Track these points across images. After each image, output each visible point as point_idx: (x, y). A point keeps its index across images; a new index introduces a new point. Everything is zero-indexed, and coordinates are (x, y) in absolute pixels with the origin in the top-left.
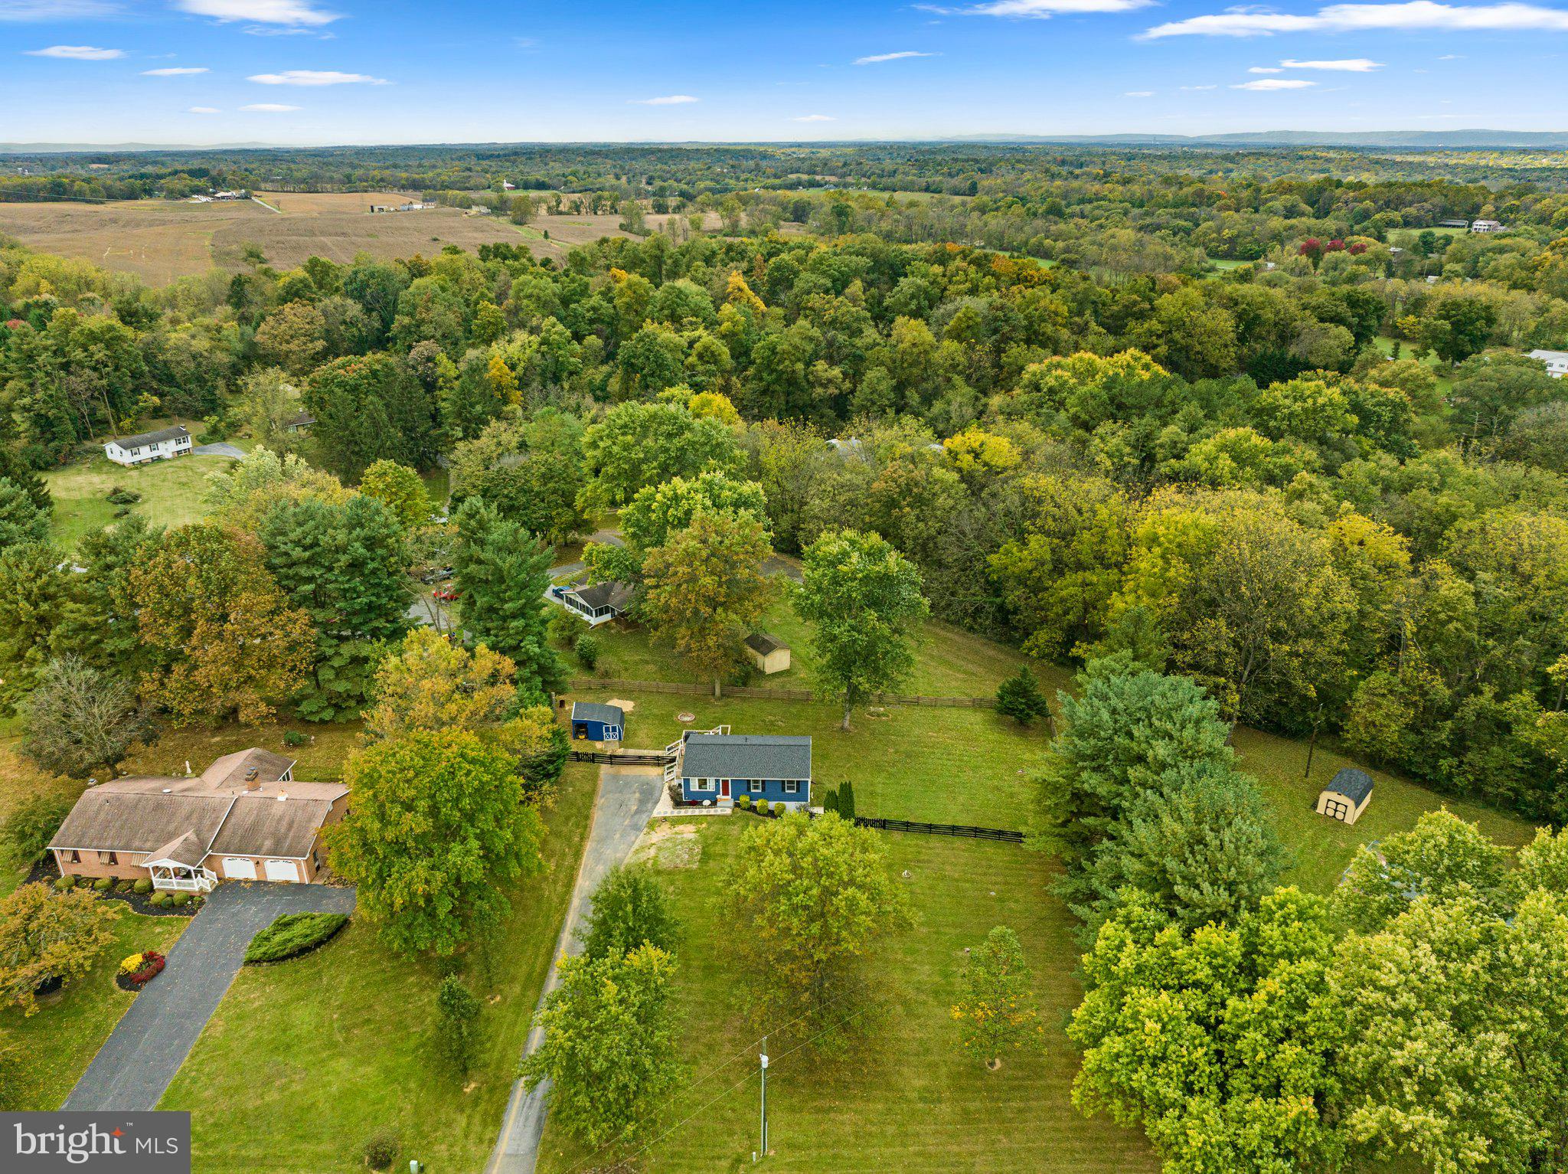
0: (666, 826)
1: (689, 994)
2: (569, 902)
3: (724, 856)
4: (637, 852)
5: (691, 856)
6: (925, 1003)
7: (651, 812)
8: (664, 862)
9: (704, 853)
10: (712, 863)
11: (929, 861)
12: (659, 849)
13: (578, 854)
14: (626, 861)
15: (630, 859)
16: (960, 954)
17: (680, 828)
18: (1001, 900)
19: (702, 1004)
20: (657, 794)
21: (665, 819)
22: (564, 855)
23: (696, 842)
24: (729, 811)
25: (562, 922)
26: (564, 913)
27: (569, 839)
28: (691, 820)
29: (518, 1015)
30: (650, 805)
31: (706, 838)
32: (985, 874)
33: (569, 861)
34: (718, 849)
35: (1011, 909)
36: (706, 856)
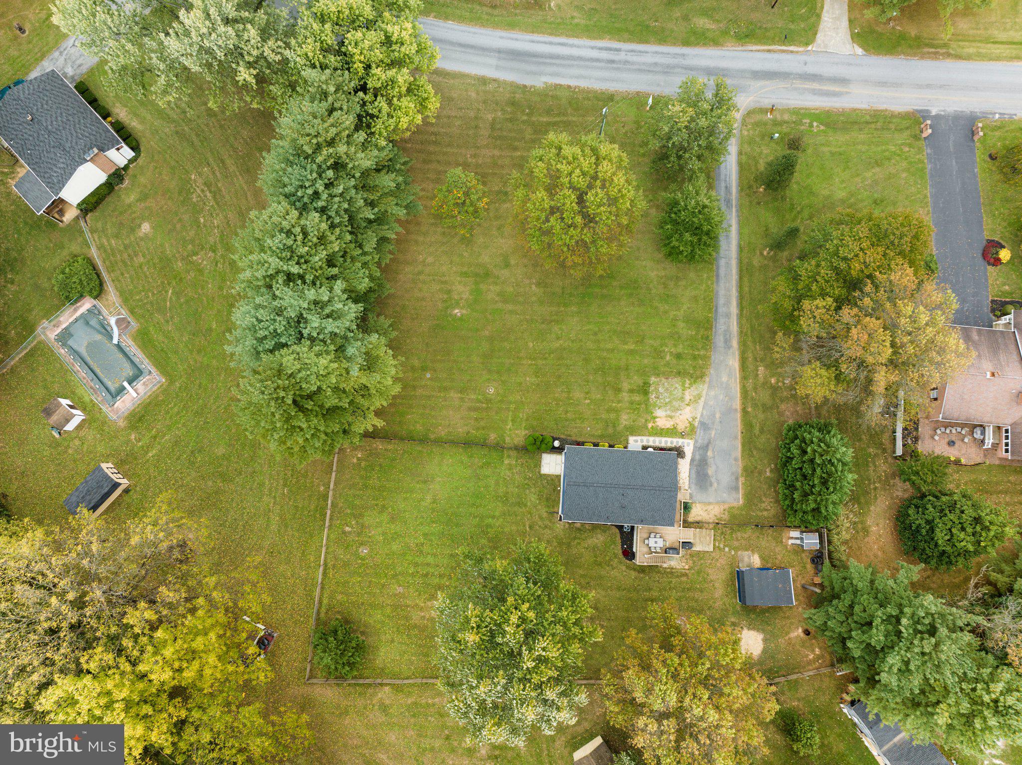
0: (681, 427)
1: (645, 267)
2: (739, 343)
3: (631, 391)
4: (699, 397)
5: (656, 389)
6: (495, 266)
7: (695, 447)
8: (676, 383)
9: (646, 393)
10: (641, 382)
11: (470, 409)
12: (682, 399)
13: (745, 393)
14: (706, 386)
15: (702, 388)
16: (464, 312)
17: (668, 424)
18: (424, 369)
19: (637, 259)
20: (693, 472)
21: (682, 435)
22: (755, 389)
23: (655, 405)
24: (631, 439)
25: (741, 326)
26: (741, 332)
27: (755, 406)
28: (661, 432)
29: (749, 243)
30: (697, 457)
31: (648, 411)
32: (429, 397)
33: (750, 384)
34: (637, 398)
35: (419, 359)
36: (644, 390)
